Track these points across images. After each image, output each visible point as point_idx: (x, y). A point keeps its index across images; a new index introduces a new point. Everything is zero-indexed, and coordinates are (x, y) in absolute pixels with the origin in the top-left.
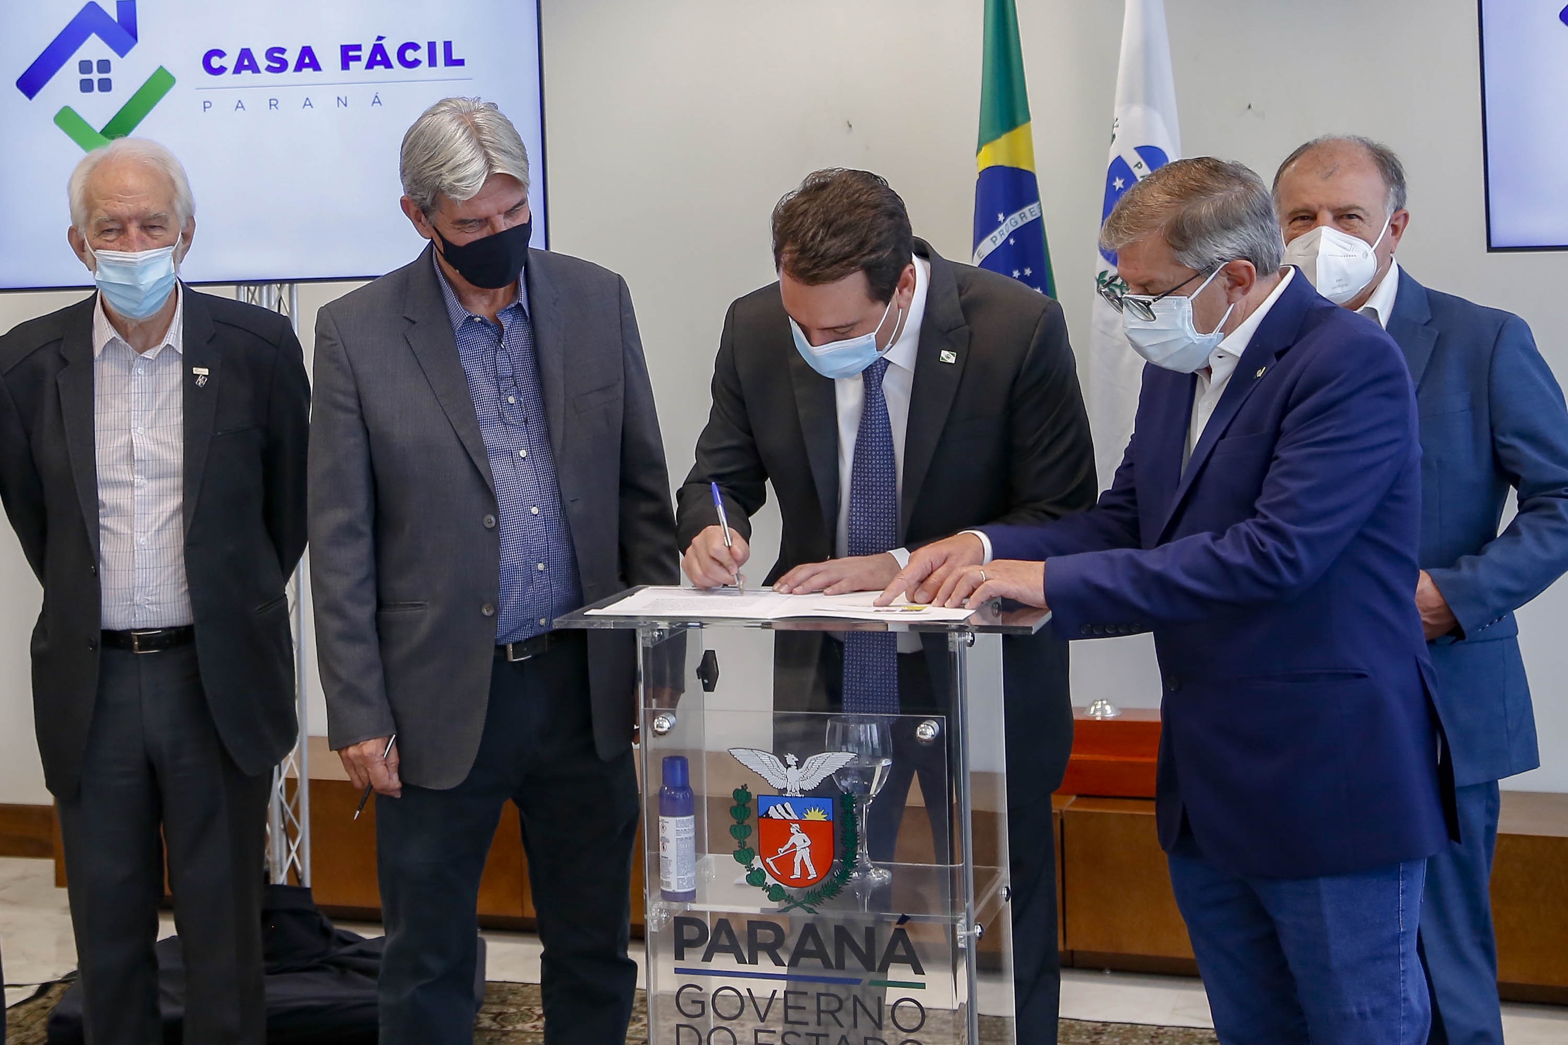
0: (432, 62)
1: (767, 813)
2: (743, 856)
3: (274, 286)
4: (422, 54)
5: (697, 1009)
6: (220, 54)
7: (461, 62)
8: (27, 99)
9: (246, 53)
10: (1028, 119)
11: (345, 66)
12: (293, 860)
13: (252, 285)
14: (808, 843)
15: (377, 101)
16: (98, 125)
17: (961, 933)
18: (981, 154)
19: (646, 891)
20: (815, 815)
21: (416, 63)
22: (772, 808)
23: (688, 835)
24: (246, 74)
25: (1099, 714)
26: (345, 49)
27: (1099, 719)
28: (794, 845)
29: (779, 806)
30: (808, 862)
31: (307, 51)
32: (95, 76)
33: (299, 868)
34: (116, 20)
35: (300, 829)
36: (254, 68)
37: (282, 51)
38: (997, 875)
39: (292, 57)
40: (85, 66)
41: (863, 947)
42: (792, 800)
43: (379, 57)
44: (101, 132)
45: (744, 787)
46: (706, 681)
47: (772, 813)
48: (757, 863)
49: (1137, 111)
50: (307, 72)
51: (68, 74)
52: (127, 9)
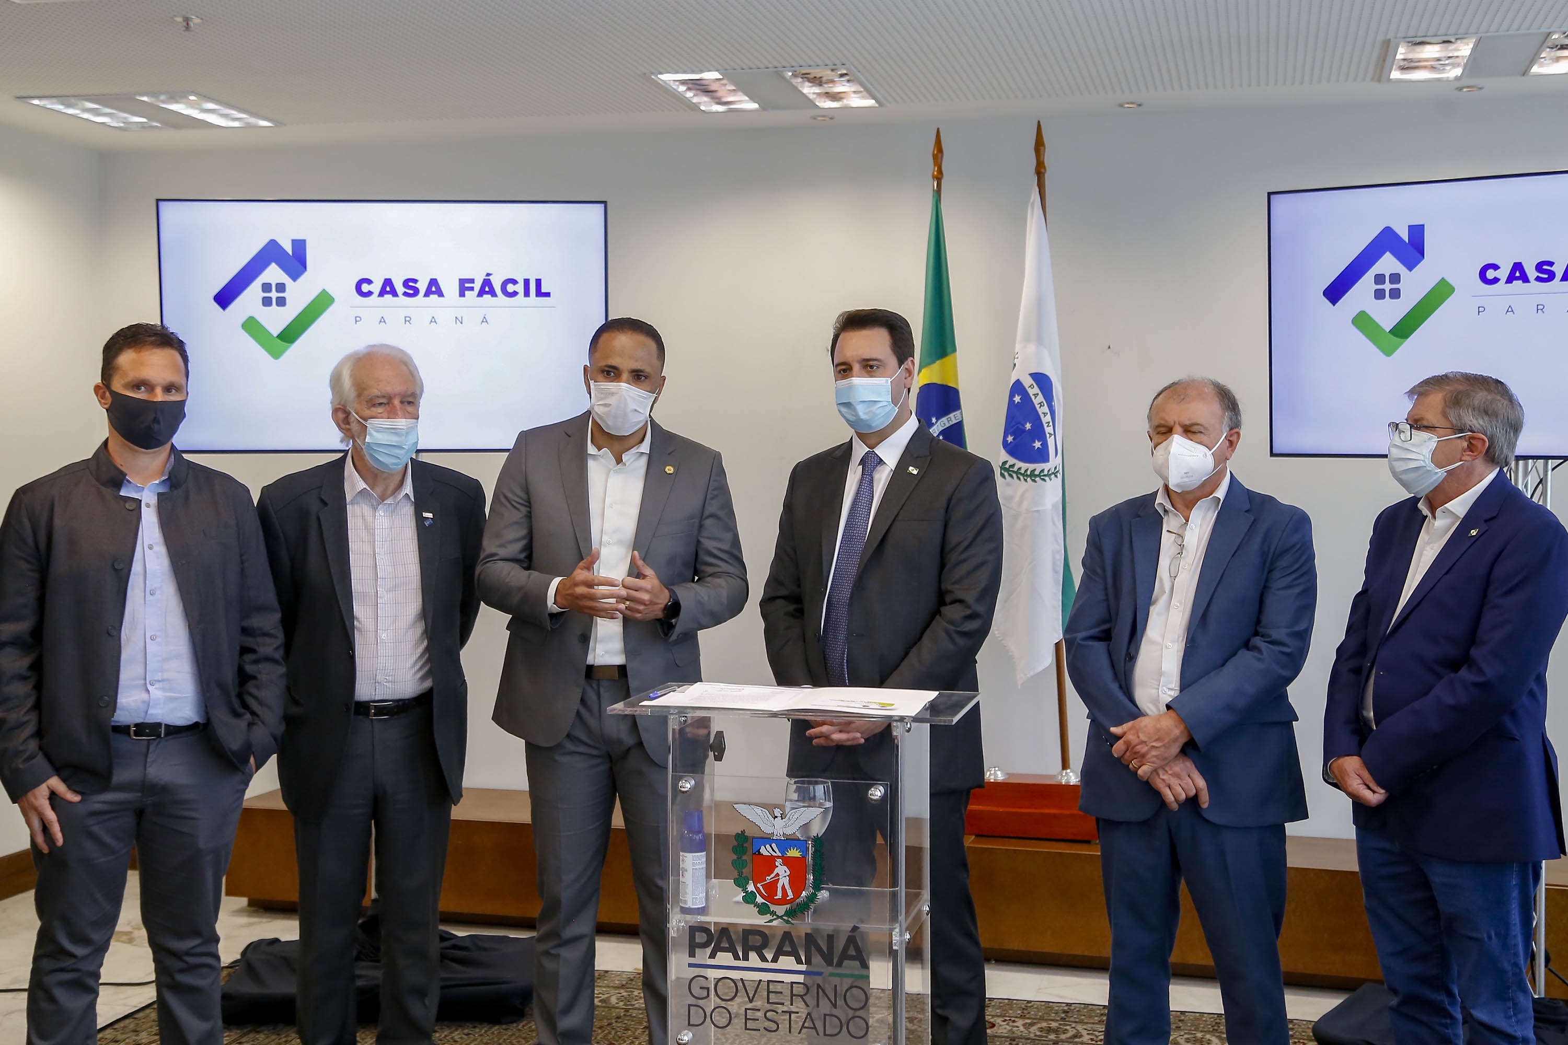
0: (527, 294)
1: (759, 851)
2: (741, 883)
4: (520, 288)
5: (705, 993)
6: (369, 282)
7: (547, 295)
8: (221, 310)
9: (388, 282)
10: (955, 350)
11: (462, 294)
14: (788, 873)
15: (485, 320)
16: (275, 330)
17: (896, 938)
18: (921, 374)
19: (669, 906)
20: (794, 853)
21: (515, 294)
22: (763, 847)
23: (701, 867)
24: (388, 297)
25: (992, 777)
26: (462, 282)
27: (992, 781)
28: (778, 875)
29: (768, 846)
30: (787, 887)
31: (433, 282)
32: (274, 295)
34: (291, 253)
36: (394, 293)
37: (415, 281)
38: (921, 896)
39: (422, 286)
40: (266, 287)
41: (825, 948)
42: (778, 842)
43: (487, 288)
44: (277, 336)
45: (743, 832)
46: (716, 754)
47: (763, 851)
48: (751, 887)
49: (1032, 348)
50: (434, 297)
51: (253, 292)
52: (300, 246)
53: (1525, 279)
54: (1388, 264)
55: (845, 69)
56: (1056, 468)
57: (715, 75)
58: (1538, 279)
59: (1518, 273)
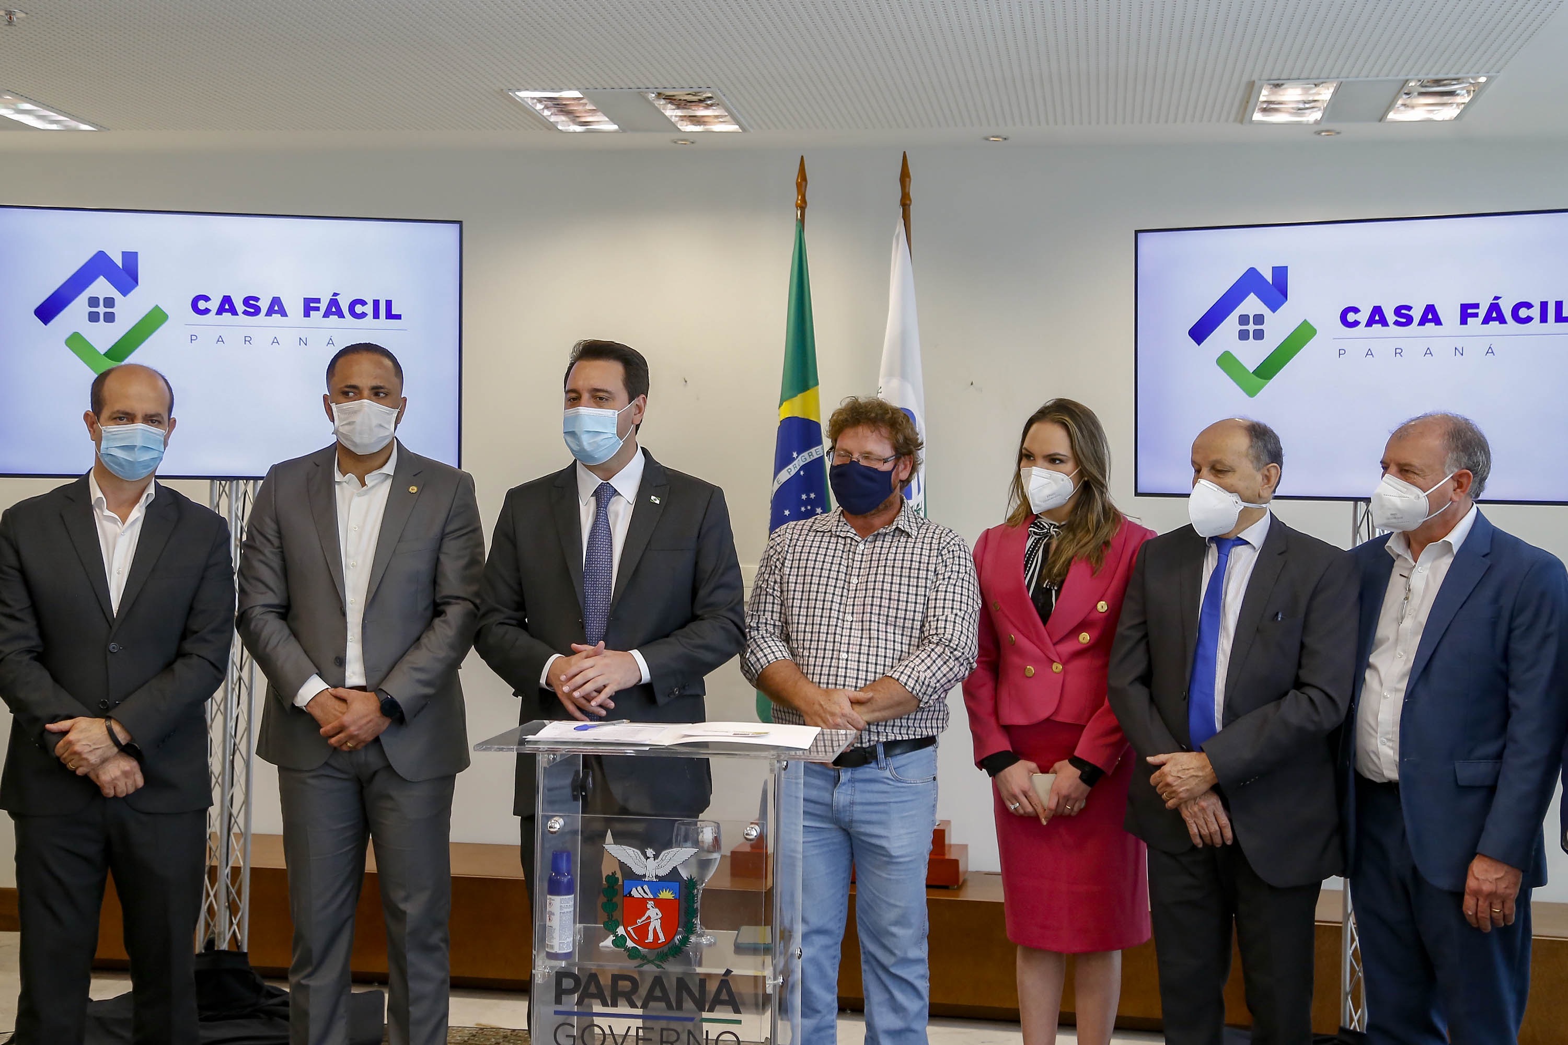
0: (376, 315)
3: (241, 482)
4: (369, 308)
6: (207, 299)
7: (398, 317)
8: (42, 325)
9: (227, 300)
10: (817, 384)
11: (307, 314)
12: (234, 931)
13: (223, 480)
14: (660, 915)
15: (330, 342)
16: (102, 348)
18: (782, 407)
21: (363, 315)
24: (227, 315)
26: (307, 302)
28: (649, 917)
30: (659, 929)
31: (276, 301)
32: (101, 310)
33: (239, 937)
34: (121, 266)
35: (241, 906)
36: (233, 311)
37: (257, 299)
39: (264, 305)
40: (93, 302)
42: (649, 883)
43: (334, 309)
44: (104, 355)
49: (895, 383)
50: (276, 317)
51: (78, 307)
52: (131, 258)
53: (1384, 322)
54: (1252, 305)
55: (712, 92)
56: (918, 505)
57: (577, 94)
58: (1397, 323)
59: (1377, 316)
